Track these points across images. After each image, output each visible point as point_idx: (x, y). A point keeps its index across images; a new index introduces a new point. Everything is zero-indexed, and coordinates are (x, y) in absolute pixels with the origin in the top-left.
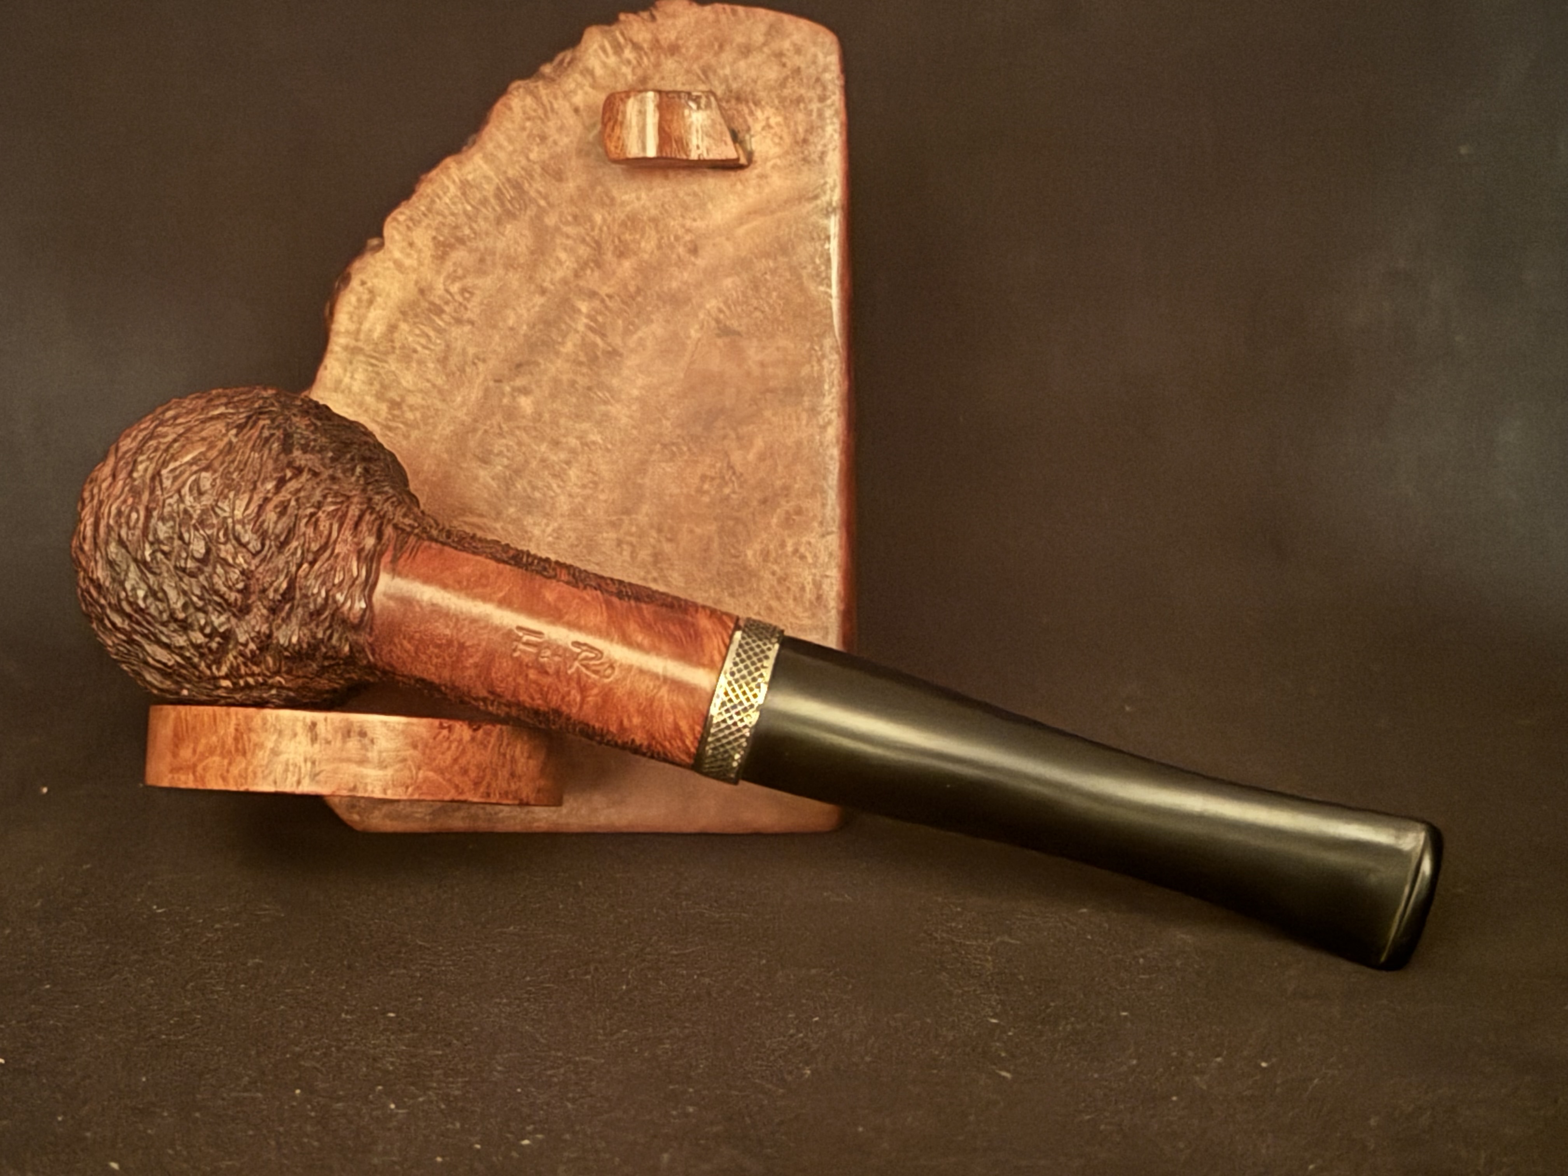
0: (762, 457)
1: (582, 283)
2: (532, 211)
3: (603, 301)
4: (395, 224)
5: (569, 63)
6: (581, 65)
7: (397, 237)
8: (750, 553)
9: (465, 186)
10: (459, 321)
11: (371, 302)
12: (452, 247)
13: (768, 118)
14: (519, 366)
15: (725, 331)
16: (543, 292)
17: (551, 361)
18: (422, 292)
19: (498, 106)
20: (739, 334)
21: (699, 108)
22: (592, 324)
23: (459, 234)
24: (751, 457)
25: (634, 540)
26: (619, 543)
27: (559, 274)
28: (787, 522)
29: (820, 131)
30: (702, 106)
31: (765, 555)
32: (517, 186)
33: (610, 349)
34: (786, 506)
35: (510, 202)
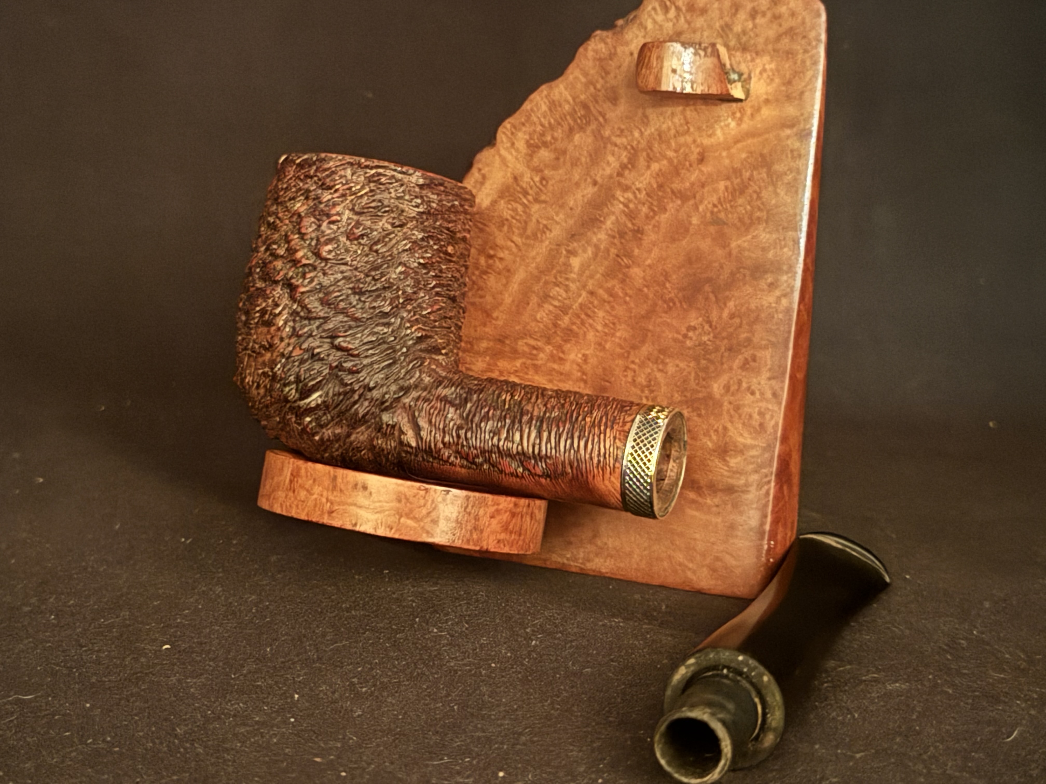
0: (732, 316)
1: (622, 180)
2: (593, 126)
3: (634, 193)
4: (504, 130)
5: (632, 20)
6: (638, 22)
7: (504, 139)
8: (715, 386)
9: (553, 105)
10: (537, 200)
11: (482, 183)
12: (538, 147)
13: (764, 65)
14: (573, 236)
15: (717, 222)
16: (595, 183)
17: (594, 233)
18: (515, 179)
19: (581, 50)
20: (725, 223)
21: (706, 55)
22: (626, 210)
23: (544, 139)
24: (725, 314)
25: (636, 367)
26: (627, 368)
27: (608, 171)
28: (745, 366)
29: (801, 75)
30: (709, 54)
31: (727, 388)
32: (585, 106)
33: (636, 228)
34: (747, 353)
35: (580, 118)
